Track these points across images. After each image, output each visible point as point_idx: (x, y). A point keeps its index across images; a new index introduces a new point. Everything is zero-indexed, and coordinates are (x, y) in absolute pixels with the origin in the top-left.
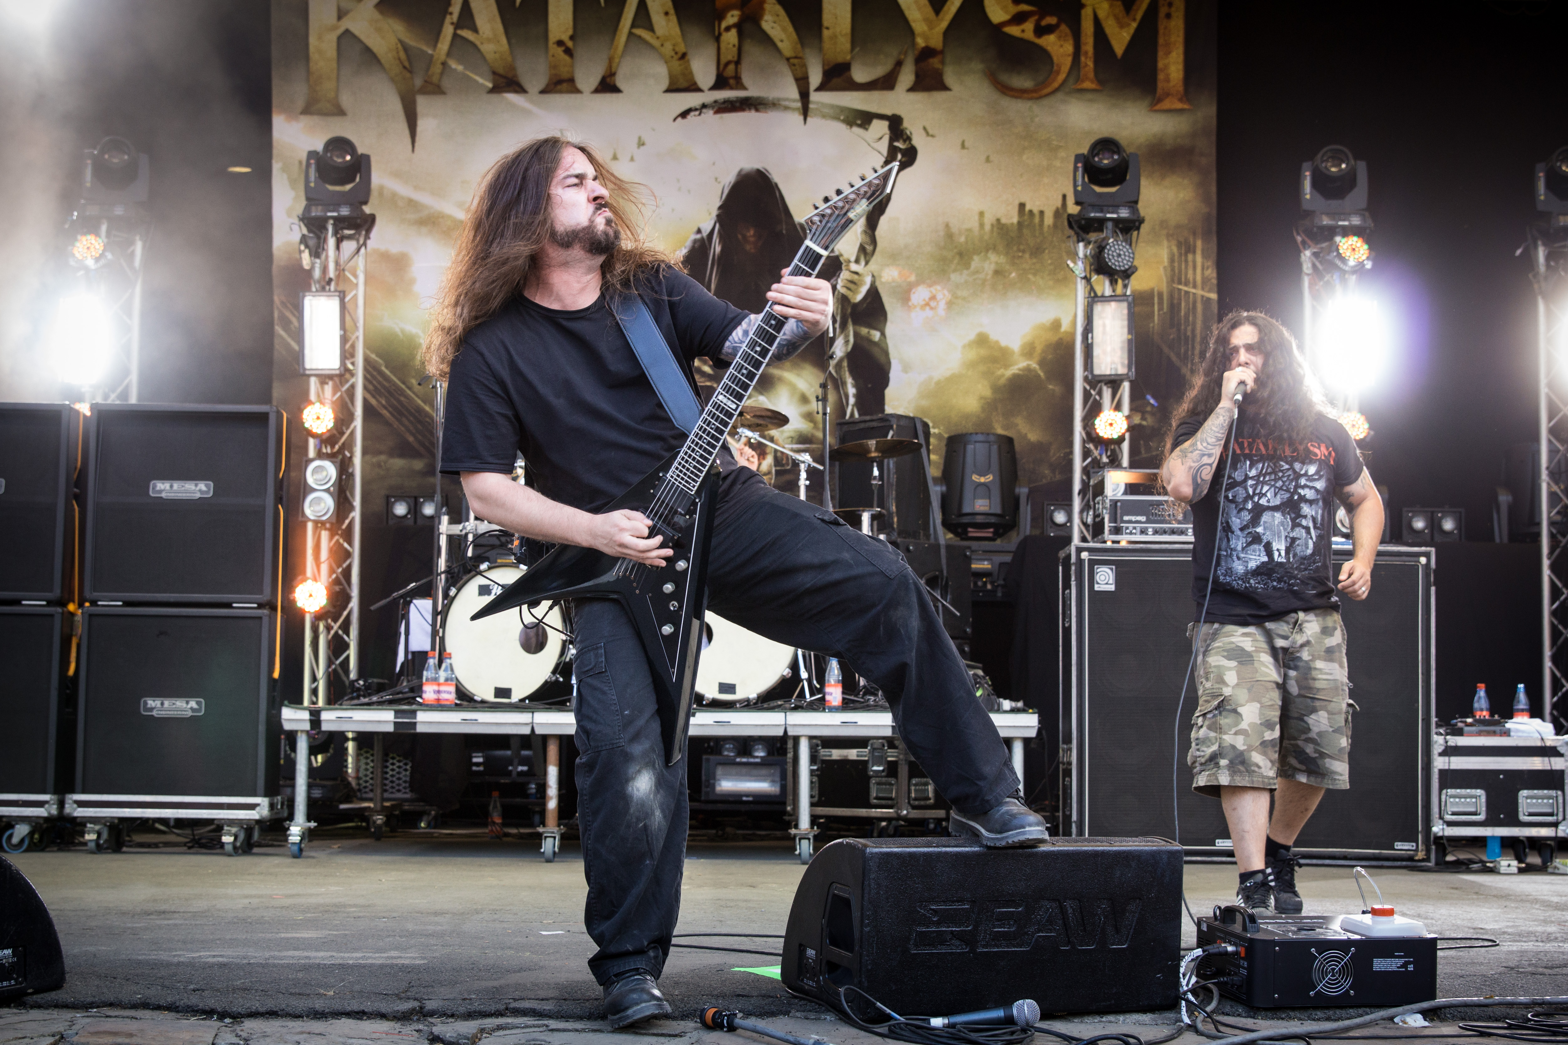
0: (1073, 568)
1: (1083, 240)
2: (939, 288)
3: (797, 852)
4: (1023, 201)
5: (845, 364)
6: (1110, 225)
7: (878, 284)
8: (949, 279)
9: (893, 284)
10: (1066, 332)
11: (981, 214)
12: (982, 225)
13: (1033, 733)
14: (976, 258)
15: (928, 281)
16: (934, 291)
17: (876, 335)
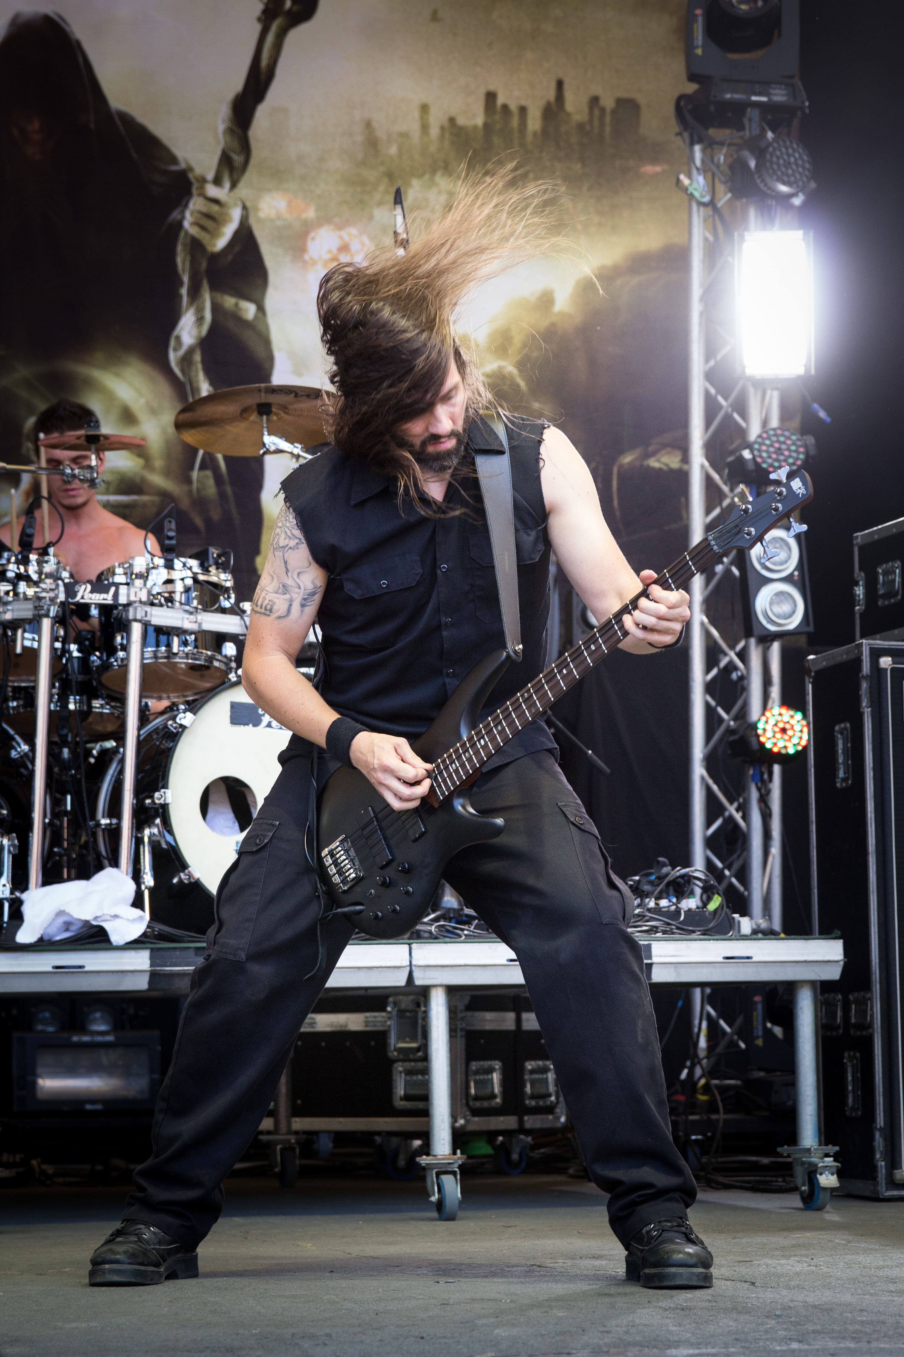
0: (864, 685)
1: (700, 141)
2: (354, 231)
3: (434, 1198)
4: (492, 88)
5: (198, 357)
6: (754, 114)
7: (252, 221)
8: (371, 218)
9: (279, 223)
10: (561, 314)
11: (424, 108)
12: (425, 128)
13: (834, 974)
14: (415, 182)
15: (337, 220)
16: (346, 238)
17: (249, 310)
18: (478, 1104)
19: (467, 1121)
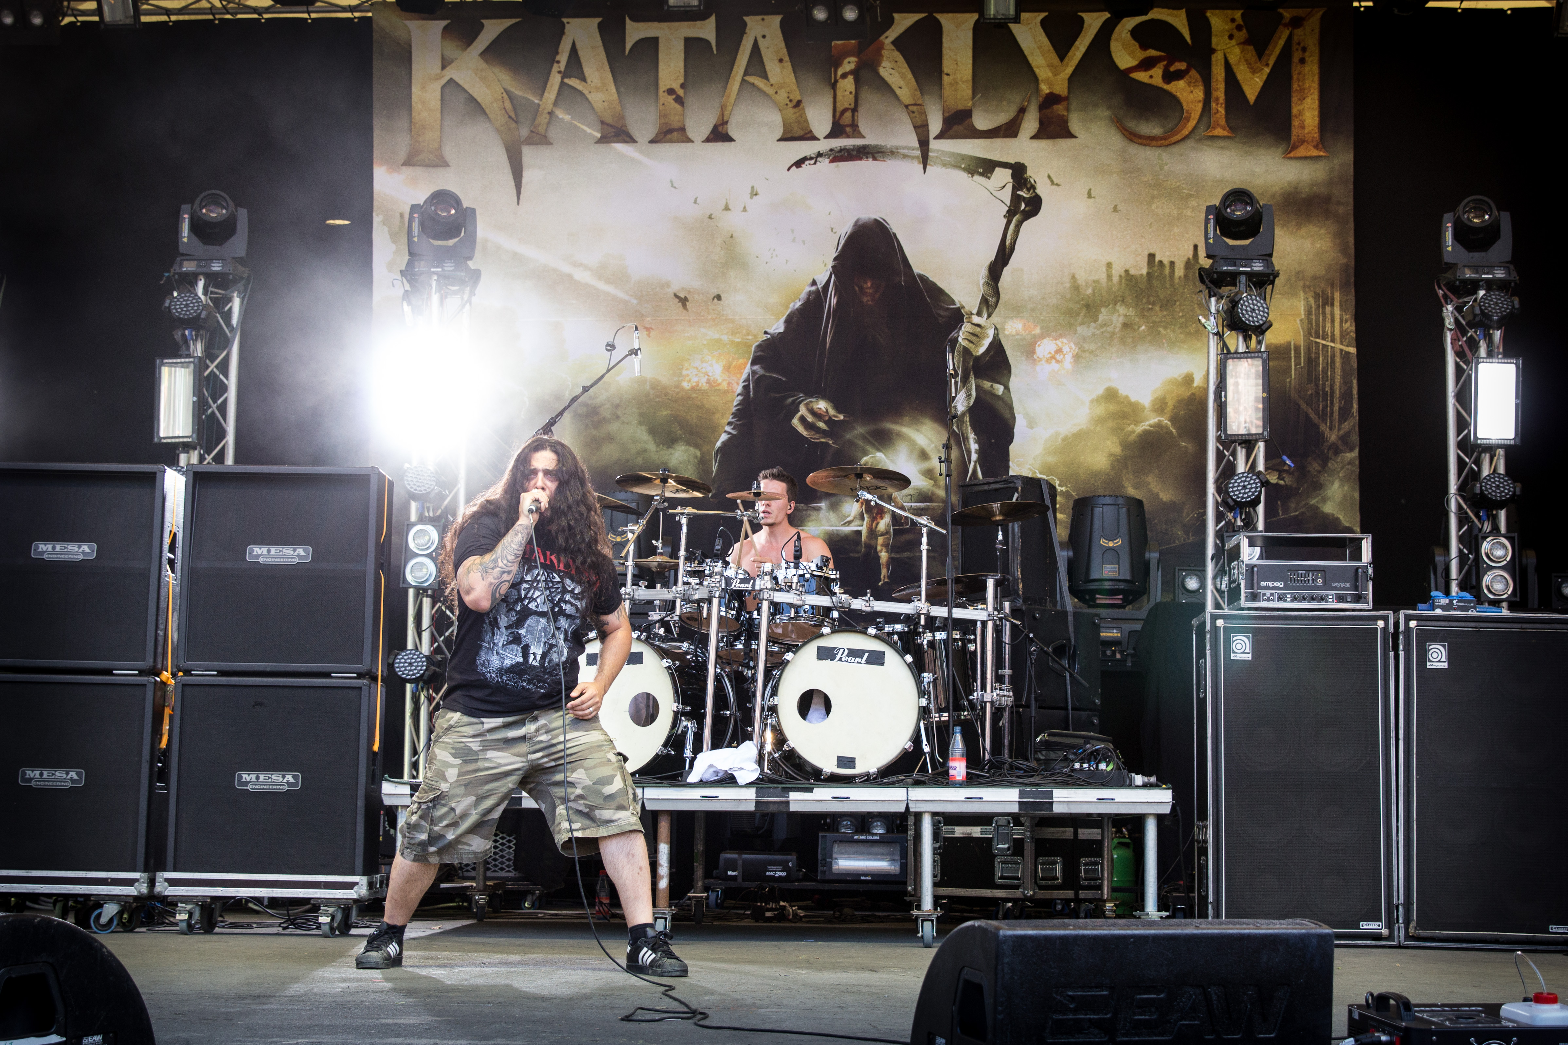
0: (1208, 636)
1: (1215, 295)
2: (1065, 341)
3: (920, 935)
4: (1152, 251)
5: (967, 419)
6: (1243, 279)
7: (1001, 336)
8: (1076, 332)
9: (1018, 337)
10: (1199, 387)
11: (1109, 265)
12: (1109, 277)
13: (1166, 810)
14: (1103, 310)
15: (1054, 334)
16: (1060, 345)
17: (1000, 389)
18: (1043, 883)
19: (1034, 893)
